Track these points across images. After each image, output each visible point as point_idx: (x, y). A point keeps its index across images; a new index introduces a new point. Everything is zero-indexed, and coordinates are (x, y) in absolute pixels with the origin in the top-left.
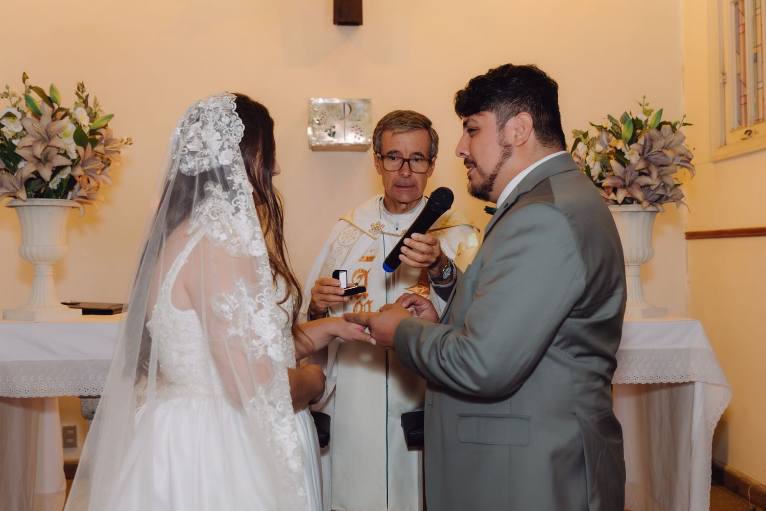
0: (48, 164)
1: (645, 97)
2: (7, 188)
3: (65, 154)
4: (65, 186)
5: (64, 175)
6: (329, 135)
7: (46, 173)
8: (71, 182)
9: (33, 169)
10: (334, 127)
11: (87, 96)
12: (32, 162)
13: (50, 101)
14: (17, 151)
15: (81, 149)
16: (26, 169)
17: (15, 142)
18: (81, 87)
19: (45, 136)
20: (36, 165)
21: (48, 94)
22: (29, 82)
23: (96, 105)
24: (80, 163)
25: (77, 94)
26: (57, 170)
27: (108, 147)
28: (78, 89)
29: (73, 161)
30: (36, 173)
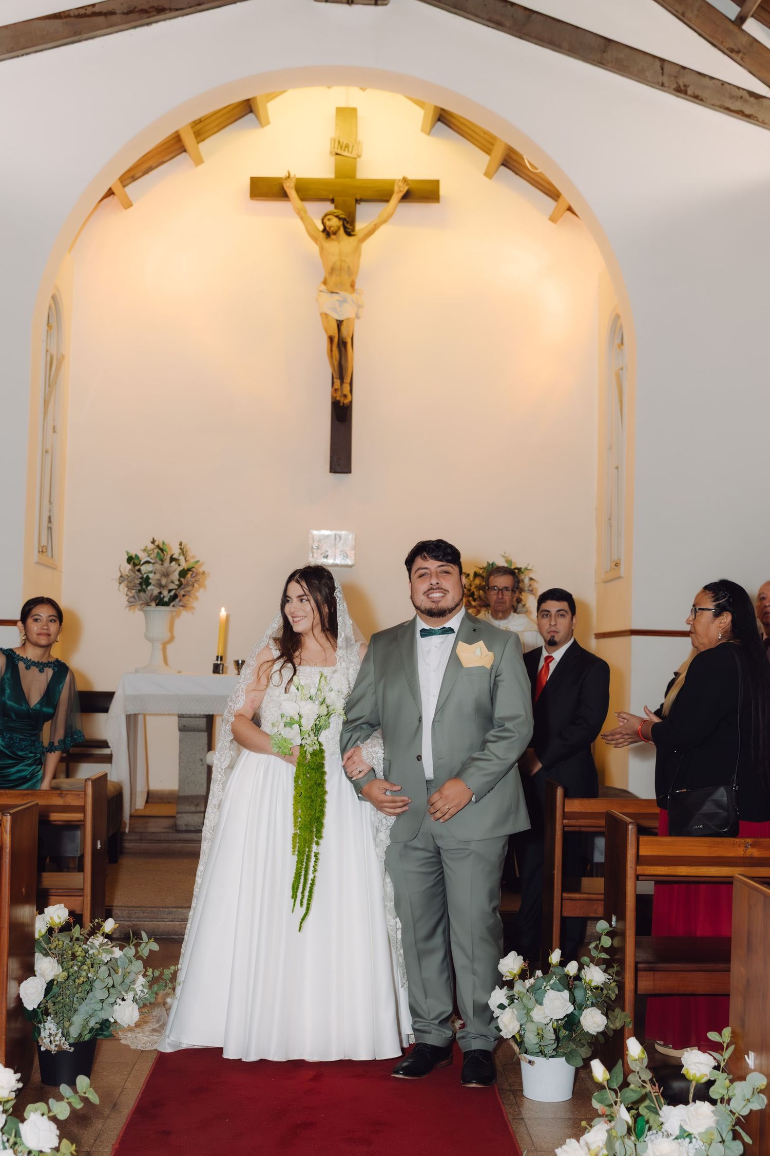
0: (165, 588)
1: (505, 553)
2: (142, 600)
3: (173, 582)
4: (171, 599)
5: (172, 593)
6: (324, 557)
7: (165, 593)
8: (175, 597)
9: (159, 591)
10: (327, 551)
11: (184, 548)
12: (158, 587)
13: (162, 550)
14: (150, 581)
15: (182, 579)
16: (153, 590)
17: (151, 576)
18: (181, 544)
19: (166, 573)
20: (160, 588)
21: (161, 546)
22: (156, 543)
23: (186, 552)
24: (182, 586)
25: (180, 548)
26: (170, 591)
27: (196, 578)
28: (180, 545)
29: (177, 585)
30: (160, 593)
